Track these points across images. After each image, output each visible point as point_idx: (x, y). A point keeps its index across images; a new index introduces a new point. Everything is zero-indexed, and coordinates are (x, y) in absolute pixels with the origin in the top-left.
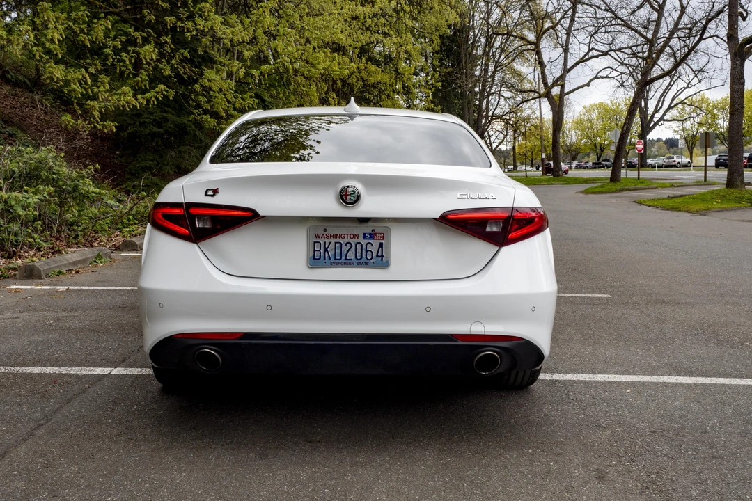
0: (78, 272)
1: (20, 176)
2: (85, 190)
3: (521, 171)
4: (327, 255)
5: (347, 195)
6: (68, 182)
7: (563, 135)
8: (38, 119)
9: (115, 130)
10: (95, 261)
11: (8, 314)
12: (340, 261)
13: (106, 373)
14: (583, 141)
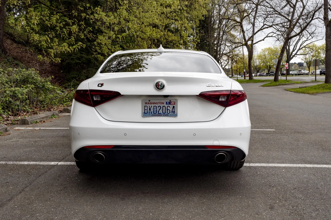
0: (44, 122)
1: (20, 81)
2: (47, 87)
3: (235, 77)
4: (150, 112)
5: (159, 85)
6: (40, 84)
7: (253, 62)
8: (28, 57)
9: (60, 62)
10: (52, 117)
11: (15, 140)
12: (156, 114)
13: (56, 164)
14: (262, 64)
